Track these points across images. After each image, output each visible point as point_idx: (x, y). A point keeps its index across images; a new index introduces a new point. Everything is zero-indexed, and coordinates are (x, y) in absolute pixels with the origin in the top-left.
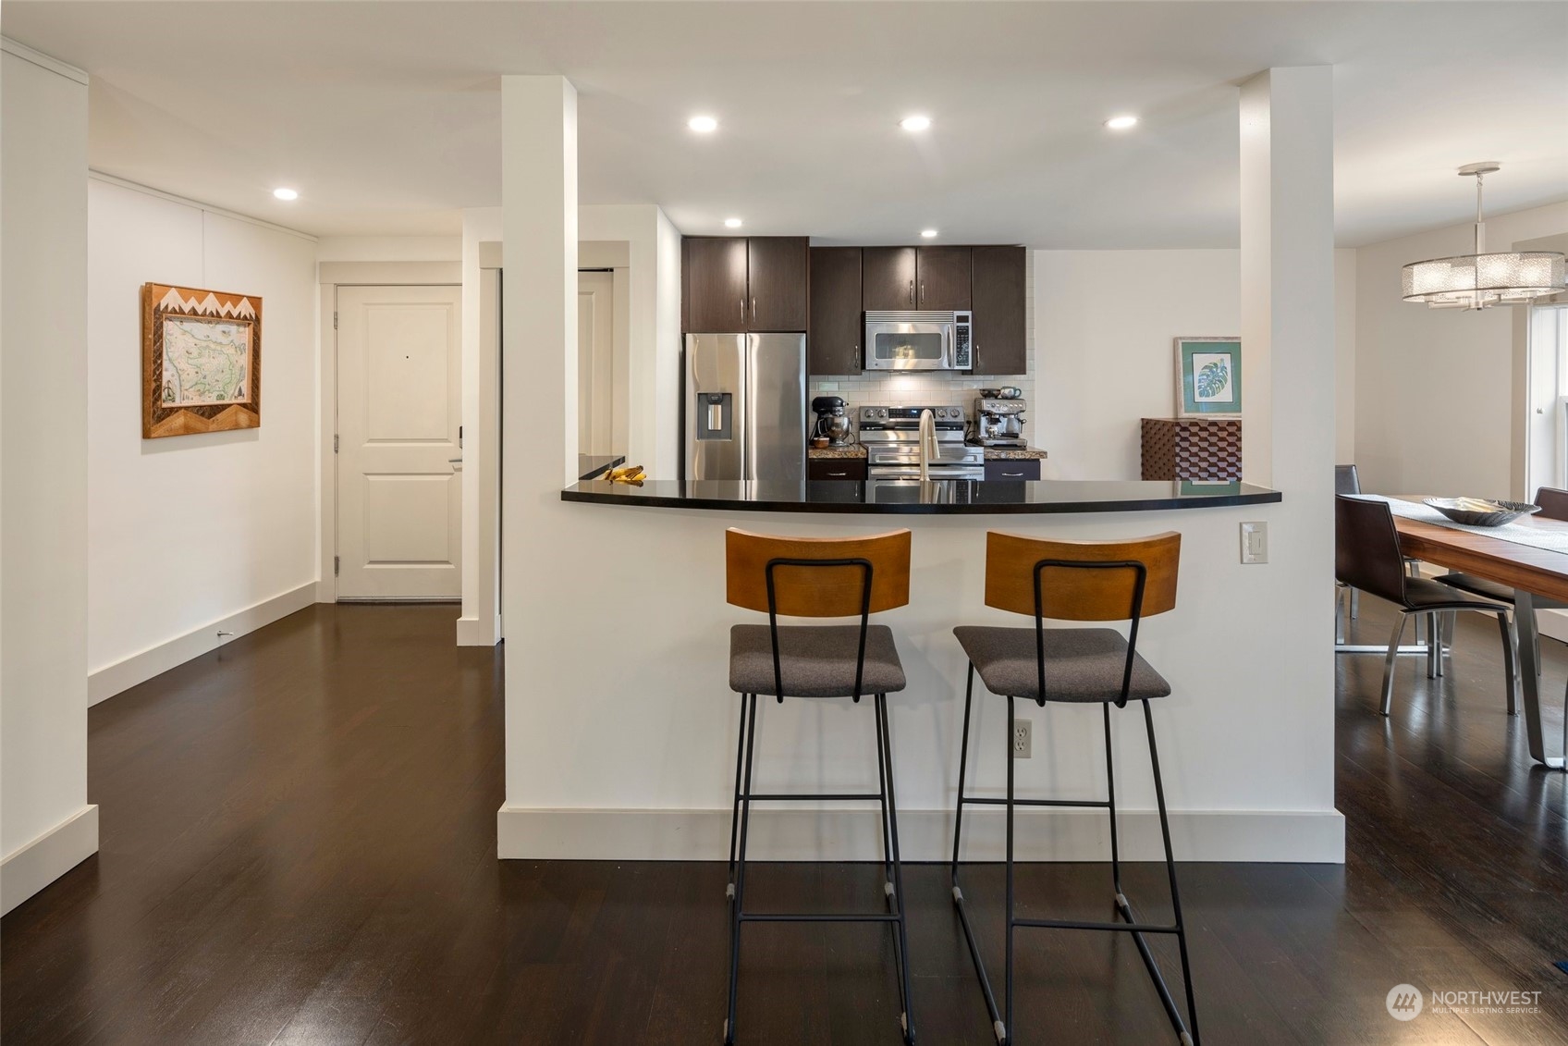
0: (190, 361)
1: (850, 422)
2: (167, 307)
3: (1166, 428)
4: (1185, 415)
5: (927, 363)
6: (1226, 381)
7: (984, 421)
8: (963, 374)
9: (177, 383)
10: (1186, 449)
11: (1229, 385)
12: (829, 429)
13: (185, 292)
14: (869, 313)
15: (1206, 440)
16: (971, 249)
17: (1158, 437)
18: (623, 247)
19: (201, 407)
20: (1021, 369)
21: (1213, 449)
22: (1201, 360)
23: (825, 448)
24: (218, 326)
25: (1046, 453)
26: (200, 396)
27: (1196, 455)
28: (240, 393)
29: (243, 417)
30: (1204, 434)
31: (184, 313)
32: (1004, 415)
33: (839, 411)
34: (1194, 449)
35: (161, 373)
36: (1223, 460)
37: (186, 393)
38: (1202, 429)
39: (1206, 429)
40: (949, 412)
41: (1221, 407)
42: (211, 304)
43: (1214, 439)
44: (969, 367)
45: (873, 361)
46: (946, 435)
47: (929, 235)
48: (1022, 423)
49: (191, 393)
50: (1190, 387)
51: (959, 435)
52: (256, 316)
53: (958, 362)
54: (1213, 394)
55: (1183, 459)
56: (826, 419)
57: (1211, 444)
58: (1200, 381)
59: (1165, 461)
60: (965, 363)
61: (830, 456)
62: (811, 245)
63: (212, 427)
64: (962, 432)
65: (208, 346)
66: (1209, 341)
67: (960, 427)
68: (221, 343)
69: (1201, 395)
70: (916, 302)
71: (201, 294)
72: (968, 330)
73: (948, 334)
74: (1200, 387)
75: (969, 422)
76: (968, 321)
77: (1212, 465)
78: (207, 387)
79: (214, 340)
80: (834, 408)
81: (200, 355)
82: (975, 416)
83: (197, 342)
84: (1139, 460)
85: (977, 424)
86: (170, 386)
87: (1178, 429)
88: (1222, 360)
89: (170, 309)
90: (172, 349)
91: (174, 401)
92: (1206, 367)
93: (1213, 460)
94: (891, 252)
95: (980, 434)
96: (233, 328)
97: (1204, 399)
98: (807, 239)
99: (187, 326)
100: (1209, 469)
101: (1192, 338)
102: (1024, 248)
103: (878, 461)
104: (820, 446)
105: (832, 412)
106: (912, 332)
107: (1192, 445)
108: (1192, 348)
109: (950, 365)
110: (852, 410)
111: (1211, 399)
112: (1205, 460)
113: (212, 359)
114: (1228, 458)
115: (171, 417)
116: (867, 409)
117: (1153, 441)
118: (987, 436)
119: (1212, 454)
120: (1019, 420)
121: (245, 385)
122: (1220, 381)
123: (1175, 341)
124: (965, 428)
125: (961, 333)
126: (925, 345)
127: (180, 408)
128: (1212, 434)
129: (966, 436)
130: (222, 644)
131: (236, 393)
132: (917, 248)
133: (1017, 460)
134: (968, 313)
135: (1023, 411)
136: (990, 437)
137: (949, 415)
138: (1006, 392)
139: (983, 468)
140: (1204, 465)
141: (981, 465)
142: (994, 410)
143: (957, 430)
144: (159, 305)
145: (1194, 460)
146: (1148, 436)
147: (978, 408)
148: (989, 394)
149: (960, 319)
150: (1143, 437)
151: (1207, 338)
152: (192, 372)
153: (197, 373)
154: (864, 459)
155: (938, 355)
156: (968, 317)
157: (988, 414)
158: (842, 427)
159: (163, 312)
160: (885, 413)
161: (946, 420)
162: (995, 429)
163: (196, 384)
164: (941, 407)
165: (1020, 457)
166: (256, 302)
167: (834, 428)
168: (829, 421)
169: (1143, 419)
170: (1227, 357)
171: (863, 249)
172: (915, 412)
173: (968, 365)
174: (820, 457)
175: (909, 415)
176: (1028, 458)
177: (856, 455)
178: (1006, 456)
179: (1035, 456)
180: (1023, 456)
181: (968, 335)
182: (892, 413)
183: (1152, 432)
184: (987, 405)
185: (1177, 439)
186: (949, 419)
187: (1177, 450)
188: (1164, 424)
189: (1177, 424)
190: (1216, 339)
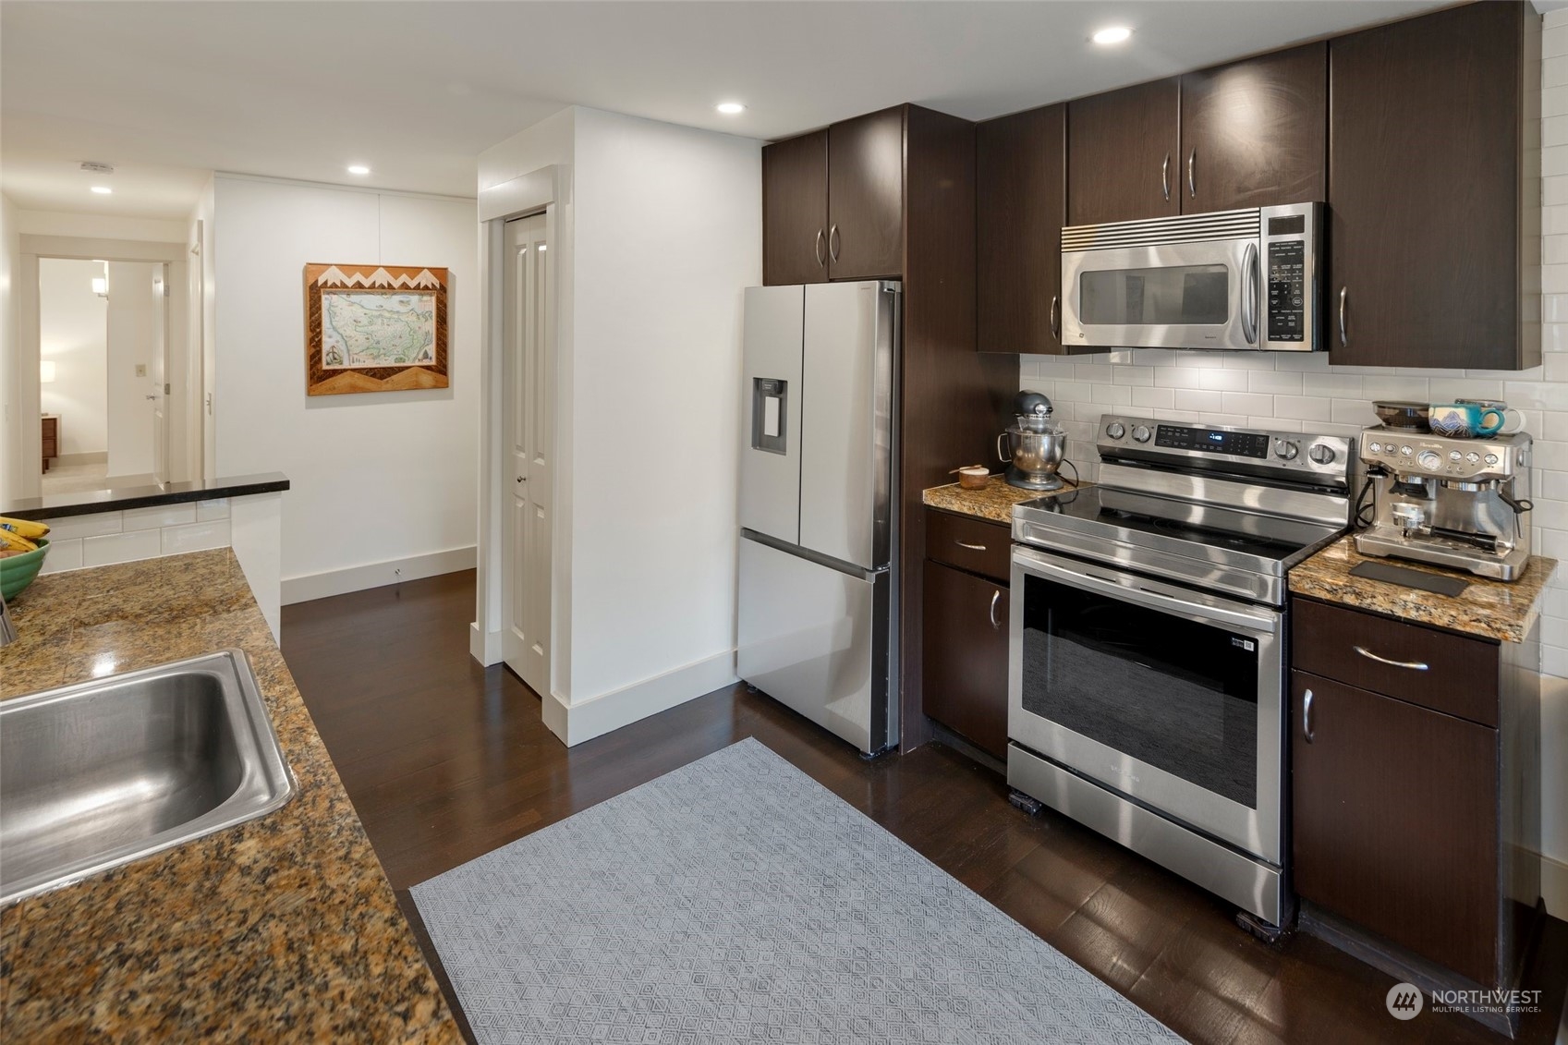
0: (358, 329)
2: (326, 283)
9: (344, 348)
13: (348, 269)
16: (1328, 45)
19: (371, 369)
23: (962, 488)
24: (394, 297)
26: (373, 359)
28: (426, 356)
29: (427, 378)
31: (347, 287)
35: (320, 340)
37: (355, 357)
40: (1306, 448)
42: (381, 277)
44: (1313, 346)
49: (362, 356)
52: (441, 286)
60: (1295, 334)
61: (956, 508)
63: (384, 387)
64: (1347, 502)
65: (381, 316)
68: (398, 312)
70: (1180, 197)
71: (368, 270)
76: (1301, 230)
78: (382, 351)
79: (389, 309)
81: (371, 323)
83: (367, 311)
86: (335, 350)
89: (329, 284)
90: (337, 319)
91: (341, 364)
96: (414, 298)
99: (354, 298)
104: (958, 484)
113: (386, 327)
115: (334, 378)
116: (1112, 422)
121: (432, 350)
125: (1285, 262)
127: (345, 370)
130: (401, 581)
131: (421, 356)
133: (1405, 620)
134: (1304, 212)
137: (1306, 456)
139: (1276, 616)
141: (1269, 606)
143: (1333, 494)
144: (317, 281)
148: (1401, 417)
149: (1278, 226)
152: (361, 338)
153: (368, 339)
156: (1303, 219)
159: (321, 287)
161: (1294, 467)
162: (1412, 512)
163: (368, 348)
164: (1285, 435)
166: (441, 273)
167: (1020, 453)
171: (1069, 106)
172: (1219, 438)
173: (1302, 339)
174: (940, 506)
175: (1201, 444)
176: (1439, 622)
177: (999, 515)
178: (1358, 595)
179: (1465, 624)
180: (1418, 609)
181: (1302, 262)
182: (1166, 437)
184: (1370, 445)
186: (1302, 465)
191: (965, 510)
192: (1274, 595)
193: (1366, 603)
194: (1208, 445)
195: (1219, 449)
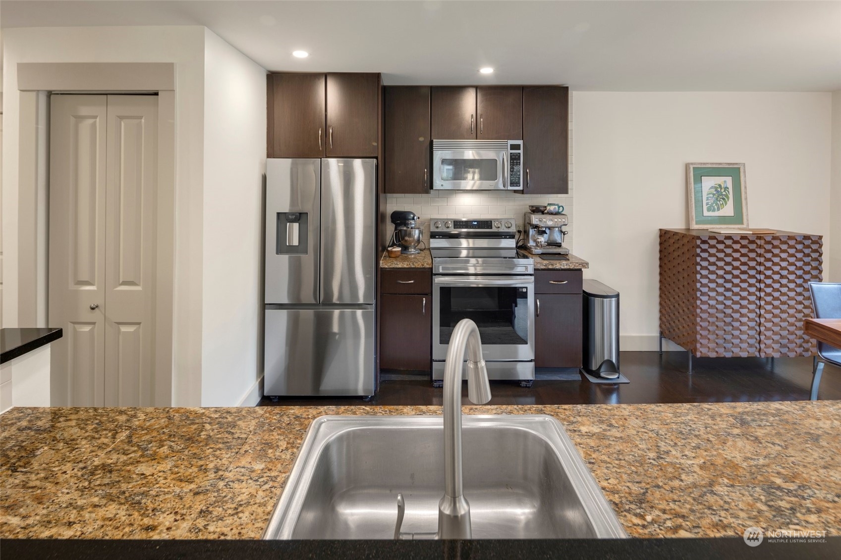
1: (421, 232)
3: (685, 240)
4: (696, 227)
5: (488, 184)
6: (728, 198)
7: (532, 232)
8: (514, 192)
10: (705, 259)
11: (730, 202)
12: (403, 239)
14: (434, 142)
15: (722, 251)
16: (523, 89)
17: (676, 246)
18: (168, 68)
20: (564, 189)
21: (728, 259)
22: (708, 183)
23: (396, 257)
25: (587, 264)
27: (714, 264)
30: (721, 246)
32: (550, 228)
33: (411, 224)
34: (712, 259)
36: (737, 268)
38: (719, 242)
39: (722, 242)
40: (503, 223)
41: (723, 220)
43: (729, 251)
44: (521, 188)
45: (440, 182)
46: (500, 242)
47: (487, 72)
48: (564, 234)
50: (699, 202)
51: (511, 243)
53: (511, 184)
54: (718, 209)
55: (703, 268)
56: (400, 230)
57: (727, 255)
58: (707, 199)
59: (685, 267)
60: (518, 184)
61: (400, 266)
64: (514, 240)
66: (714, 166)
67: (512, 236)
69: (709, 210)
70: (476, 133)
72: (520, 156)
73: (503, 159)
74: (707, 204)
75: (519, 232)
76: (511, 145)
77: (727, 272)
80: (407, 222)
82: (525, 226)
84: (658, 263)
85: (526, 233)
87: (698, 242)
88: (725, 182)
92: (712, 188)
93: (728, 268)
94: (456, 90)
95: (529, 242)
97: (711, 214)
98: (378, 76)
100: (725, 276)
101: (701, 164)
102: (567, 88)
103: (441, 271)
104: (393, 256)
105: (406, 225)
106: (477, 158)
107: (711, 255)
108: (700, 172)
109: (504, 186)
110: (422, 224)
111: (716, 214)
112: (721, 268)
114: (741, 267)
116: (436, 221)
117: (671, 249)
118: (534, 244)
119: (727, 264)
120: (561, 232)
122: (724, 199)
123: (687, 166)
124: (517, 237)
125: (514, 159)
126: (487, 169)
128: (727, 247)
129: (517, 243)
132: (477, 88)
133: (562, 270)
134: (520, 142)
135: (566, 225)
136: (537, 246)
137: (503, 226)
138: (552, 208)
139: (532, 278)
140: (721, 272)
141: (531, 275)
142: (541, 224)
143: (509, 238)
145: (712, 268)
146: (666, 244)
147: (527, 221)
148: (536, 210)
149: (514, 147)
150: (660, 244)
151: (713, 164)
154: (429, 268)
155: (494, 178)
156: (519, 145)
157: (536, 227)
158: (414, 237)
160: (451, 225)
161: (501, 230)
162: (542, 239)
164: (497, 220)
165: (566, 267)
167: (407, 238)
168: (403, 232)
169: (661, 230)
170: (729, 179)
171: (431, 88)
172: (476, 223)
173: (520, 186)
174: (391, 267)
175: (470, 226)
176: (571, 268)
177: (423, 265)
178: (552, 265)
179: (577, 266)
180: (567, 265)
181: (520, 160)
182: (456, 225)
183: (672, 241)
184: (535, 219)
185: (698, 251)
186: (503, 229)
187: (698, 259)
188: (684, 236)
189: (698, 238)
190: (720, 164)
191: (405, 266)
192: (531, 270)
193: (554, 267)
194: (473, 226)
195: (477, 227)
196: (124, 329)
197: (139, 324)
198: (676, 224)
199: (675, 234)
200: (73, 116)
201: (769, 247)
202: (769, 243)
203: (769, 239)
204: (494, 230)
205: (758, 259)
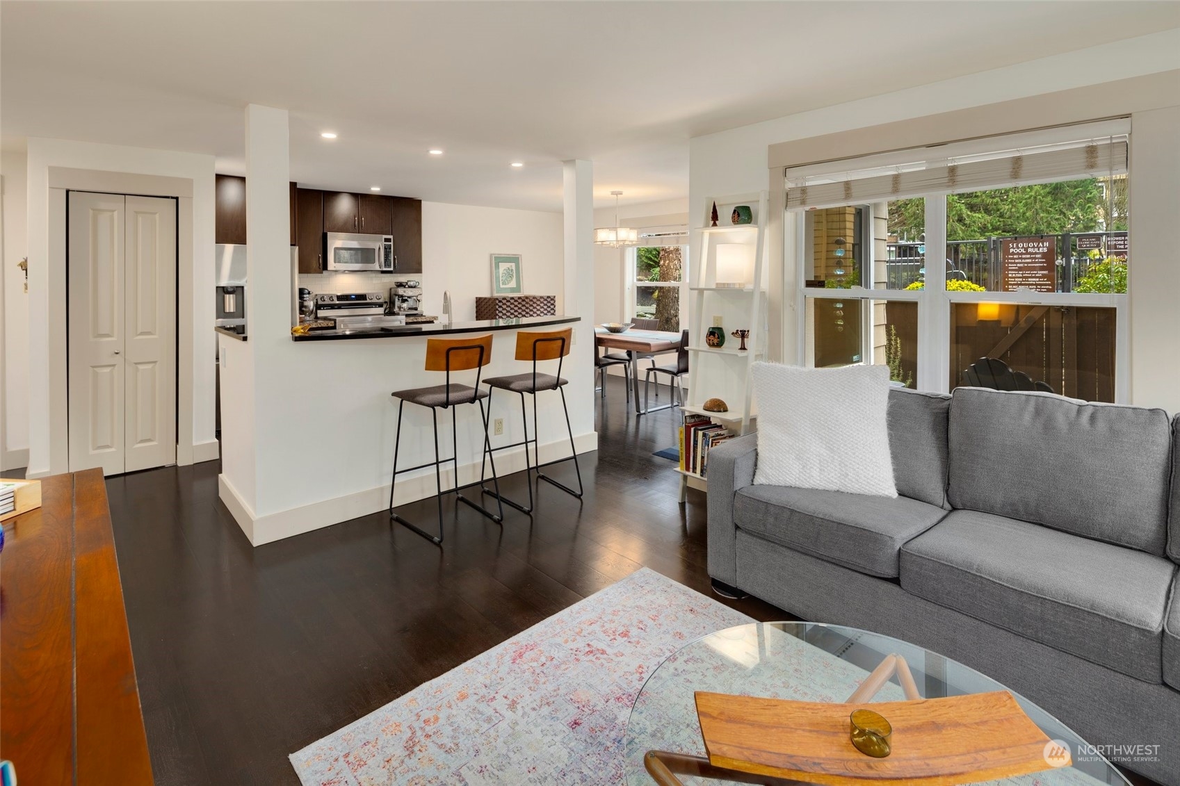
3: (490, 302)
4: (496, 295)
5: (366, 266)
6: (513, 276)
7: (397, 303)
8: (387, 273)
11: (515, 279)
14: (329, 234)
15: (509, 306)
16: (391, 198)
17: (486, 306)
20: (419, 271)
21: (512, 311)
22: (503, 266)
30: (508, 304)
32: (410, 297)
33: (307, 298)
39: (509, 301)
40: (375, 297)
41: (512, 290)
43: (512, 306)
45: (331, 264)
46: (372, 310)
47: (375, 189)
48: (419, 301)
50: (498, 278)
51: (381, 310)
53: (385, 265)
54: (508, 283)
57: (511, 309)
58: (502, 276)
60: (390, 266)
62: (298, 187)
64: (383, 308)
66: (505, 256)
67: (380, 305)
69: (503, 284)
70: (358, 229)
72: (391, 247)
73: (379, 249)
74: (502, 279)
75: (387, 301)
76: (390, 242)
80: (303, 296)
82: (391, 298)
85: (393, 302)
87: (497, 302)
88: (511, 266)
92: (504, 269)
95: (395, 308)
97: (504, 286)
101: (498, 254)
102: (421, 200)
106: (358, 247)
107: (504, 309)
108: (498, 260)
109: (380, 268)
111: (507, 285)
116: (324, 296)
117: (483, 309)
118: (399, 309)
120: (417, 299)
122: (511, 277)
123: (491, 255)
124: (385, 306)
125: (387, 249)
126: (365, 255)
128: (512, 304)
129: (385, 310)
132: (350, 194)
134: (391, 237)
135: (420, 295)
136: (401, 309)
138: (411, 283)
142: (405, 294)
143: (379, 307)
146: (480, 307)
147: (393, 293)
148: (400, 285)
149: (387, 240)
150: (476, 307)
151: (504, 254)
155: (373, 261)
156: (390, 239)
157: (400, 296)
158: (309, 308)
160: (335, 299)
161: (373, 301)
162: (405, 305)
164: (370, 294)
165: (424, 320)
169: (476, 298)
170: (513, 264)
172: (354, 296)
176: (428, 320)
179: (432, 319)
181: (391, 249)
183: (483, 304)
184: (401, 291)
185: (497, 307)
186: (375, 300)
187: (497, 312)
188: (490, 299)
189: (497, 299)
190: (509, 255)
193: (417, 320)
194: (352, 299)
196: (141, 367)
197: (155, 362)
198: (485, 294)
199: (485, 298)
200: (92, 209)
201: (531, 303)
202: (531, 301)
203: (531, 298)
204: (368, 301)
205: (527, 310)
